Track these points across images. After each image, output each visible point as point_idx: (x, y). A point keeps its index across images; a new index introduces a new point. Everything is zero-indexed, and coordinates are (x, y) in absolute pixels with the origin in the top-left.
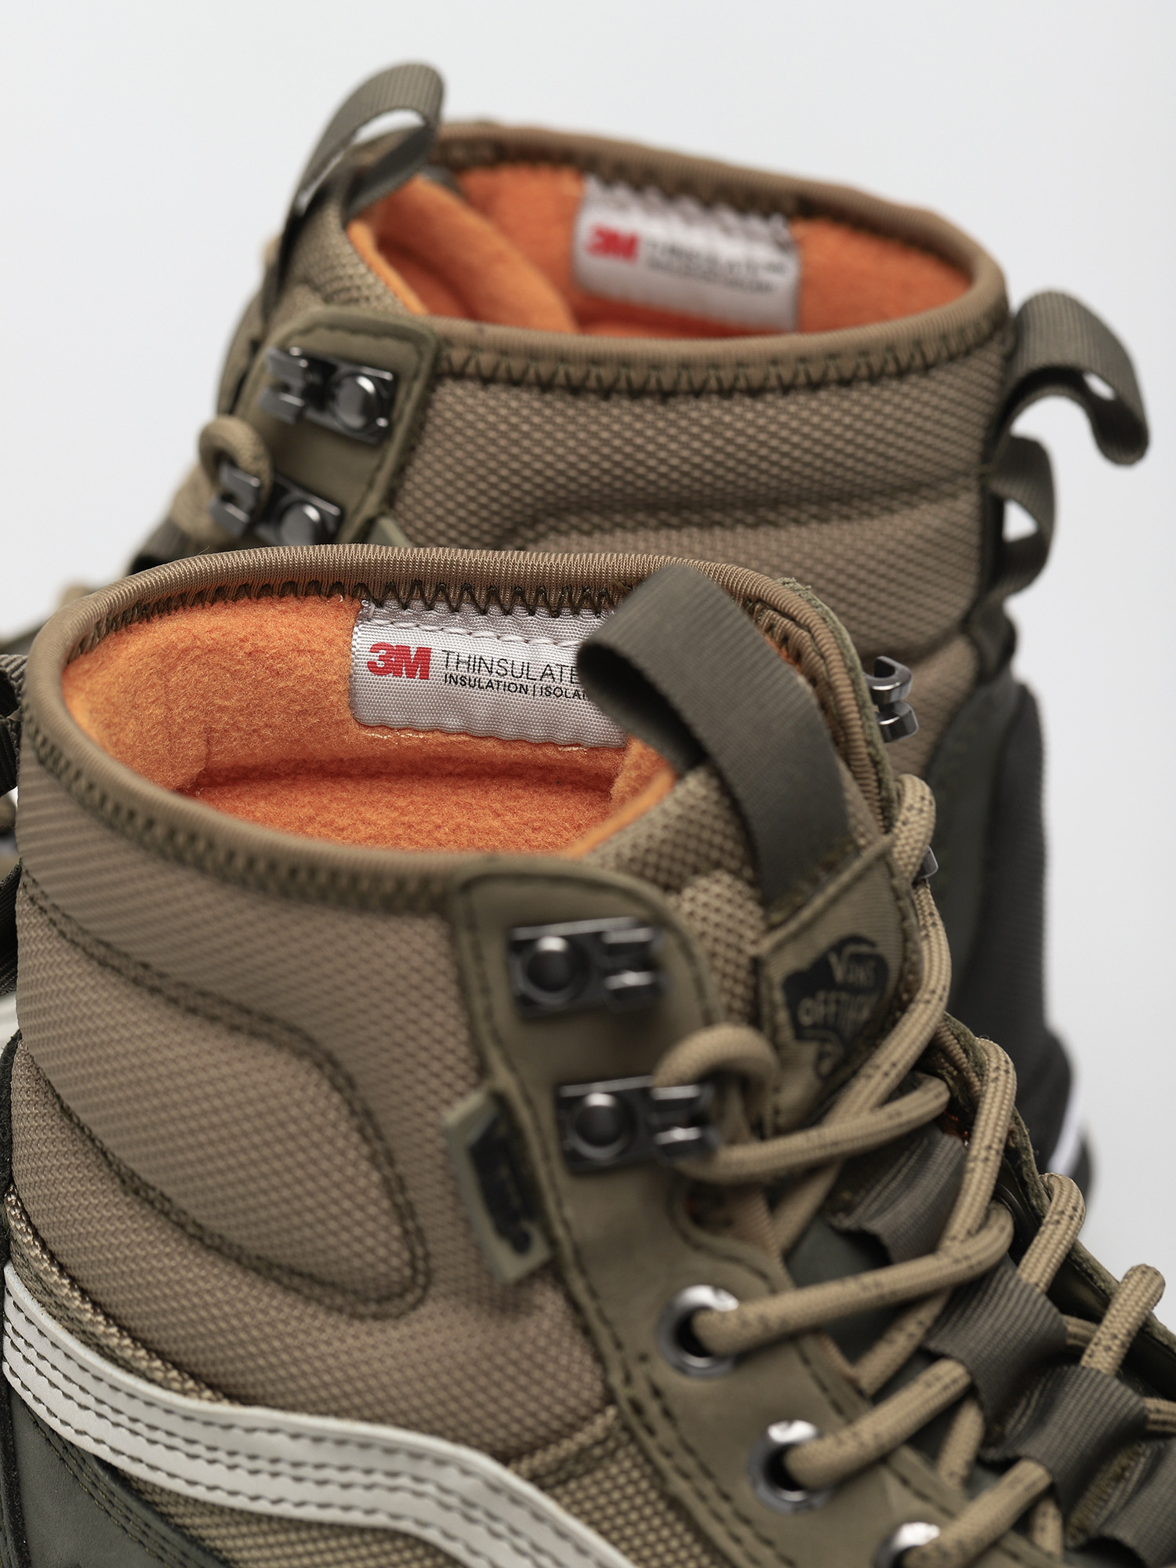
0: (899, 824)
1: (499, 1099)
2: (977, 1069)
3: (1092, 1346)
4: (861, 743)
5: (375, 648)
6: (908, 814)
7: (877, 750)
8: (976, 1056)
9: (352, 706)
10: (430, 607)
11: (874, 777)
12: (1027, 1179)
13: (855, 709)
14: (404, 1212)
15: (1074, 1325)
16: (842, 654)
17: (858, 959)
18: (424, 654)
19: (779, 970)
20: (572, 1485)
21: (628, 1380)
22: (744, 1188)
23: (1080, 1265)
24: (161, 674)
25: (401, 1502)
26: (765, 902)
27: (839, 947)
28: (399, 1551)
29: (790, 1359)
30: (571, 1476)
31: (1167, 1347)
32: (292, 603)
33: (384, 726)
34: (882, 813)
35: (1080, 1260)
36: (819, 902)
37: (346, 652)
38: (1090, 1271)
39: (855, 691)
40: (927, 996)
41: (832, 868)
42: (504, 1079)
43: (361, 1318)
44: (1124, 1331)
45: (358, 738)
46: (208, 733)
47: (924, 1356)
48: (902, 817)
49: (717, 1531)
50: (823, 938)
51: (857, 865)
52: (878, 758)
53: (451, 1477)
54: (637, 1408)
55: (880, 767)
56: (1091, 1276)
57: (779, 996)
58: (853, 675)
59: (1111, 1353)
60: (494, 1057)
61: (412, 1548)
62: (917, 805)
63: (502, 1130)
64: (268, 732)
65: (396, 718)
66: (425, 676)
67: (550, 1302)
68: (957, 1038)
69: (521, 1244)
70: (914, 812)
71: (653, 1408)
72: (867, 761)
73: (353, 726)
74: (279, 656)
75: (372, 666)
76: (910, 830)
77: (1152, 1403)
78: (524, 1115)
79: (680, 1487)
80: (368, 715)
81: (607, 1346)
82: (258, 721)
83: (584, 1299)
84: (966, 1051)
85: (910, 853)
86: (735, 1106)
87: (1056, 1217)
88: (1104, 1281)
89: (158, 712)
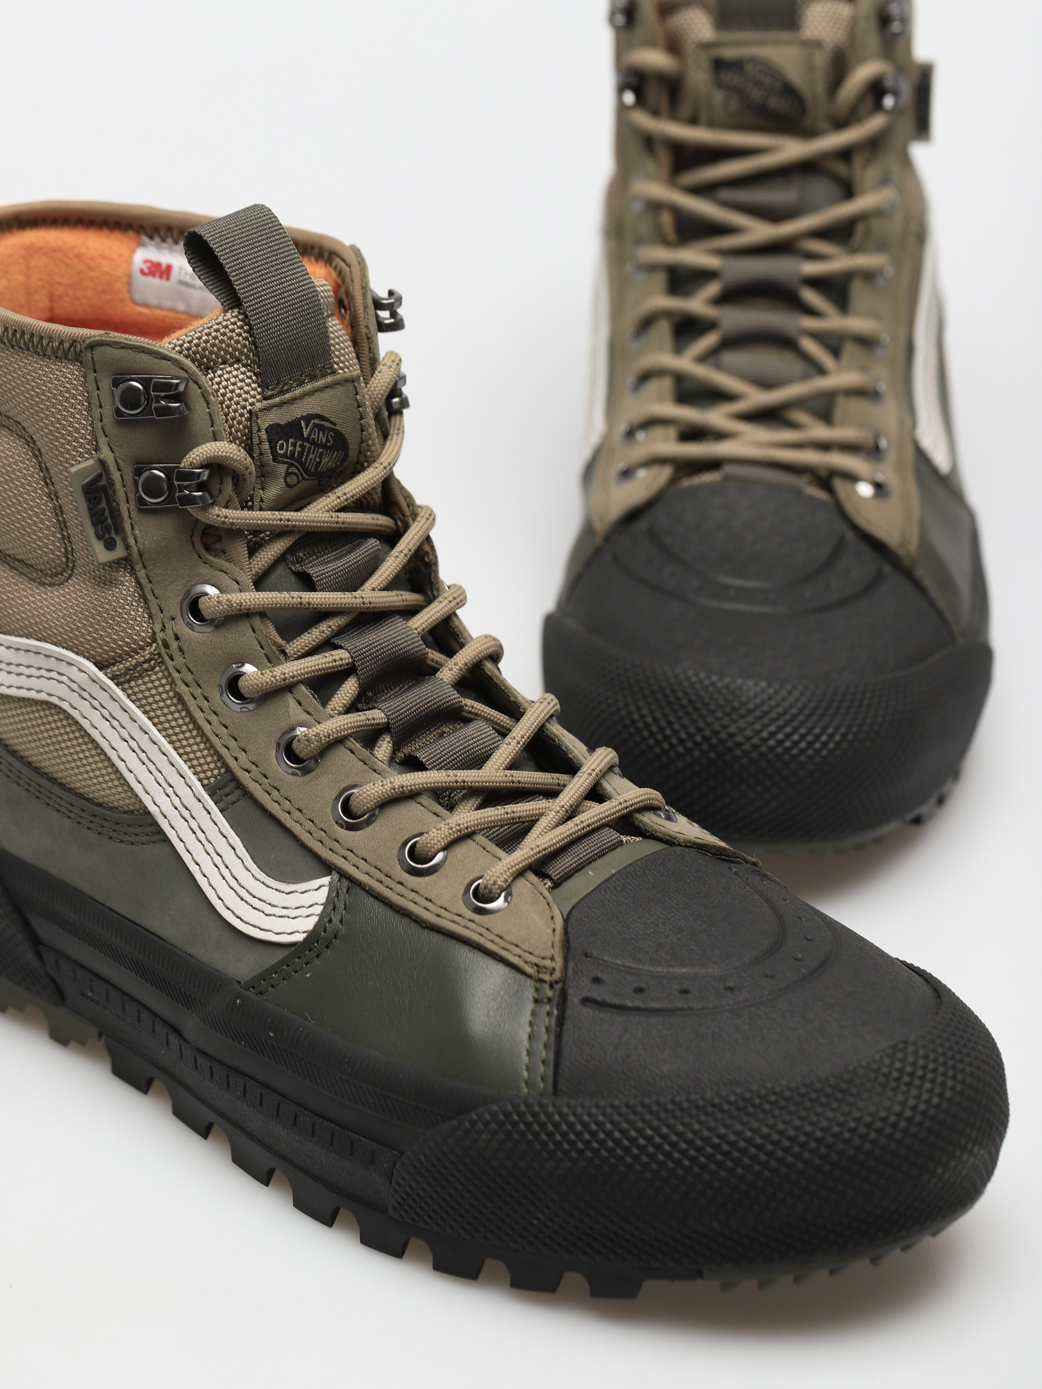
0: (377, 372)
1: (102, 463)
2: (413, 516)
3: (444, 667)
4: (362, 327)
5: (146, 262)
6: (383, 367)
7: (370, 331)
8: (413, 510)
9: (129, 291)
10: (176, 242)
11: (368, 346)
12: (433, 580)
13: (362, 308)
14: (62, 525)
15: (434, 655)
16: (362, 280)
17: (321, 428)
18: (169, 268)
19: (266, 421)
20: (133, 683)
21: (163, 629)
22: (234, 532)
23: (453, 629)
24: (25, 258)
25: (52, 686)
26: (264, 385)
27: (308, 418)
28: (52, 715)
29: (245, 627)
30: (133, 678)
31: (490, 677)
32: (106, 232)
33: (146, 305)
34: (371, 367)
35: (453, 626)
36: (298, 391)
37: (129, 261)
38: (458, 633)
39: (364, 300)
40: (377, 465)
41: (313, 378)
42: (106, 453)
43: (43, 584)
44: (463, 662)
45: (131, 310)
46: (51, 296)
47: (328, 645)
48: (379, 369)
49: (198, 715)
50: (298, 411)
51: (329, 379)
52: (369, 336)
53: (73, 673)
54: (166, 645)
55: (370, 341)
56: (458, 635)
57: (264, 435)
58: (364, 290)
59: (452, 672)
60: (103, 441)
61: (58, 714)
62: (389, 364)
63: (103, 482)
64: (84, 300)
65: (152, 301)
66: (168, 278)
67: (127, 580)
68: (405, 498)
69: (110, 545)
70: (386, 367)
71: (174, 645)
72: (365, 337)
73: (130, 304)
74: (92, 259)
75: (142, 272)
76: (381, 376)
77: (469, 702)
78: (116, 475)
79: (183, 689)
80: (138, 298)
81: (155, 610)
82: (79, 293)
83: (144, 581)
84: (408, 506)
85: (380, 388)
86: (228, 487)
87: (441, 600)
88: (464, 639)
89: (21, 278)
